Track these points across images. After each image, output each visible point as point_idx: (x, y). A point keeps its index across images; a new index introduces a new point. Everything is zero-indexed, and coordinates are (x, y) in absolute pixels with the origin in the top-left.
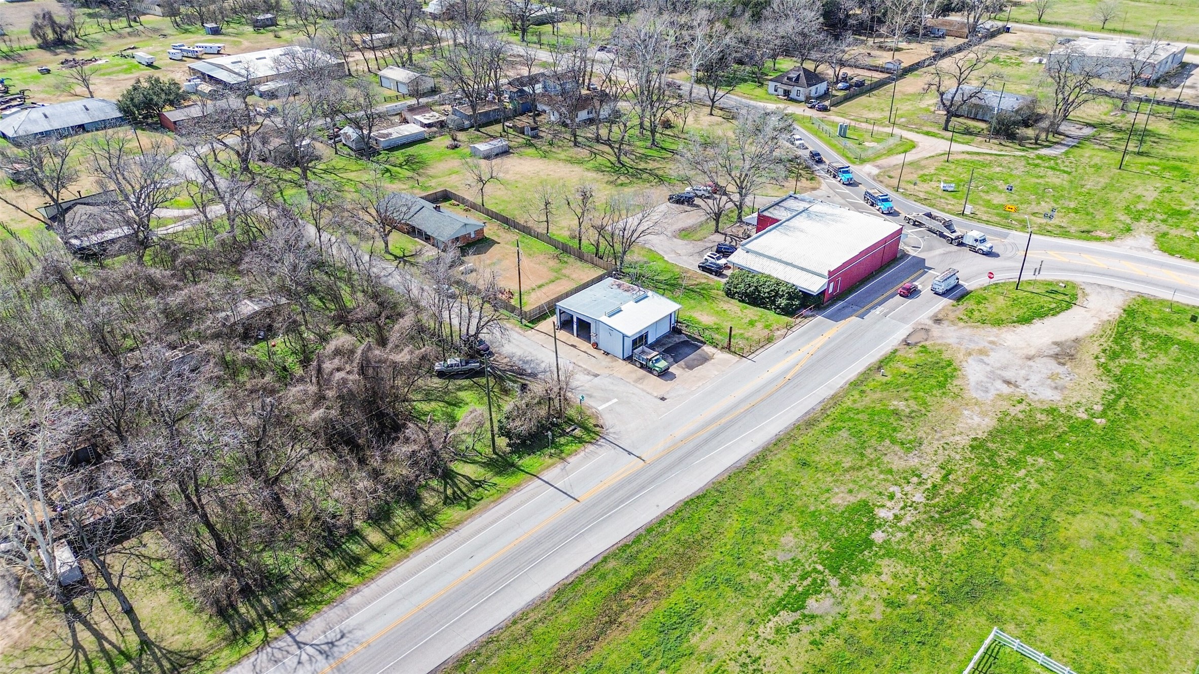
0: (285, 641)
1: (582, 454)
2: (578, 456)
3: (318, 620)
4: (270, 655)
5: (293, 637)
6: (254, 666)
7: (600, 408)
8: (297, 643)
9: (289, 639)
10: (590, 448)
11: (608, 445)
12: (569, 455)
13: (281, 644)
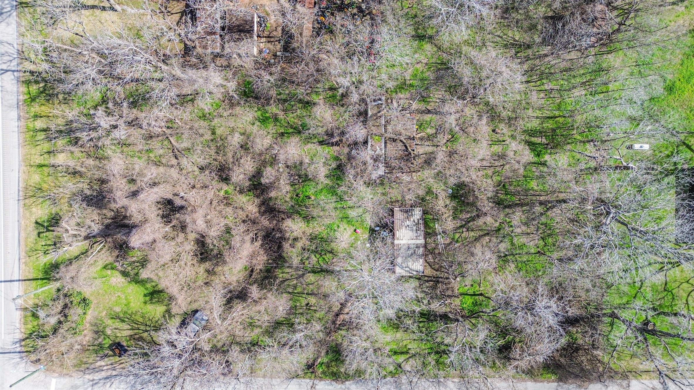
0: (14, 66)
1: (18, 325)
2: (18, 321)
3: (15, 89)
4: (10, 55)
5: (14, 71)
6: (9, 44)
7: (54, 381)
8: (7, 71)
9: (13, 69)
10: (18, 336)
11: (10, 347)
12: (25, 317)
13: (15, 63)
